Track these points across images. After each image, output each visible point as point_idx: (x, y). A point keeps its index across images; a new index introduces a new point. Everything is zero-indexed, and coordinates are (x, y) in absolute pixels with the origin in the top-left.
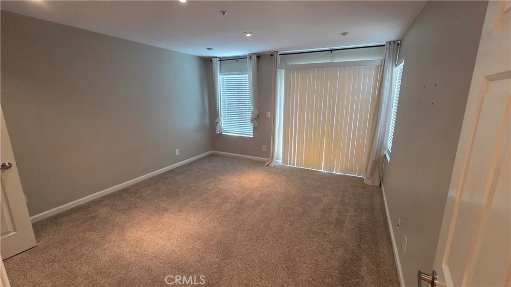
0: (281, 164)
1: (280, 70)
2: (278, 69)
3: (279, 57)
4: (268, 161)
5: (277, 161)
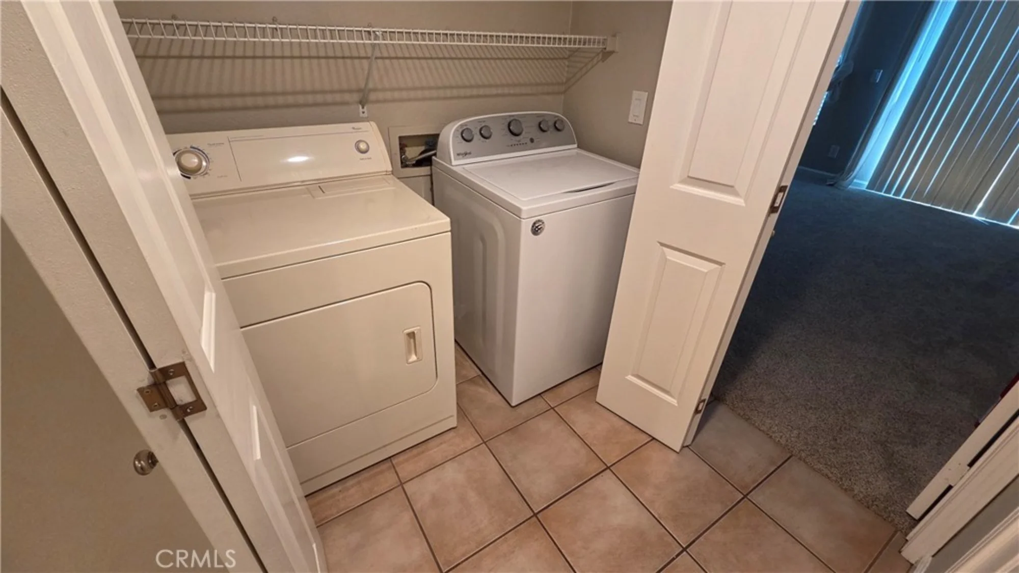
0: (864, 188)
4: (833, 178)
5: (855, 181)
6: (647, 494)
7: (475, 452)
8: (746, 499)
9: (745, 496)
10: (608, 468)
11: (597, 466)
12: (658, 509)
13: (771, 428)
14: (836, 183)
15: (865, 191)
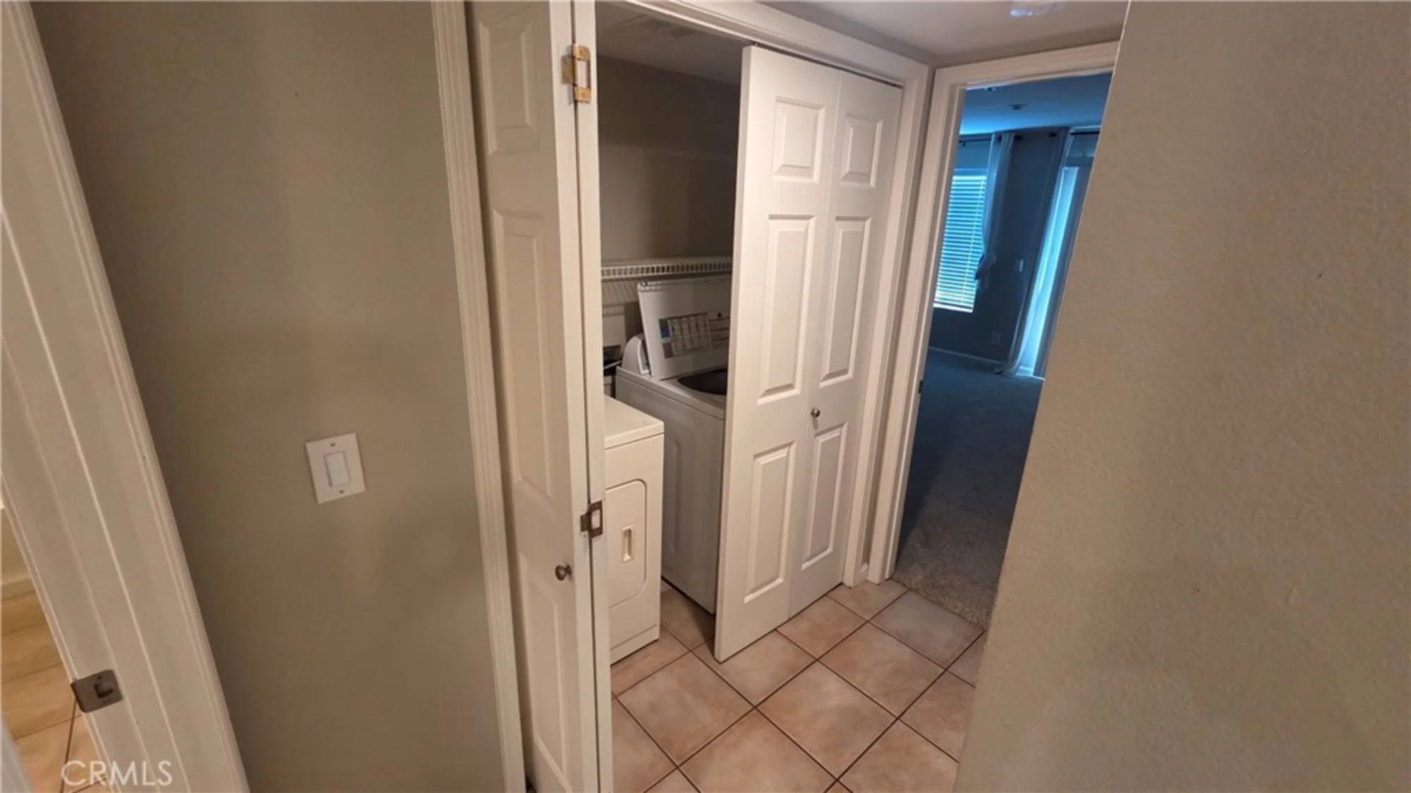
0: (1031, 375)
1: (1066, 168)
2: (1063, 166)
3: (1070, 140)
4: (998, 366)
5: (1021, 367)
6: (857, 679)
7: (683, 660)
8: (947, 672)
9: (946, 670)
10: (817, 660)
11: (806, 660)
12: (870, 688)
13: (963, 609)
14: (1003, 371)
15: (1032, 378)
